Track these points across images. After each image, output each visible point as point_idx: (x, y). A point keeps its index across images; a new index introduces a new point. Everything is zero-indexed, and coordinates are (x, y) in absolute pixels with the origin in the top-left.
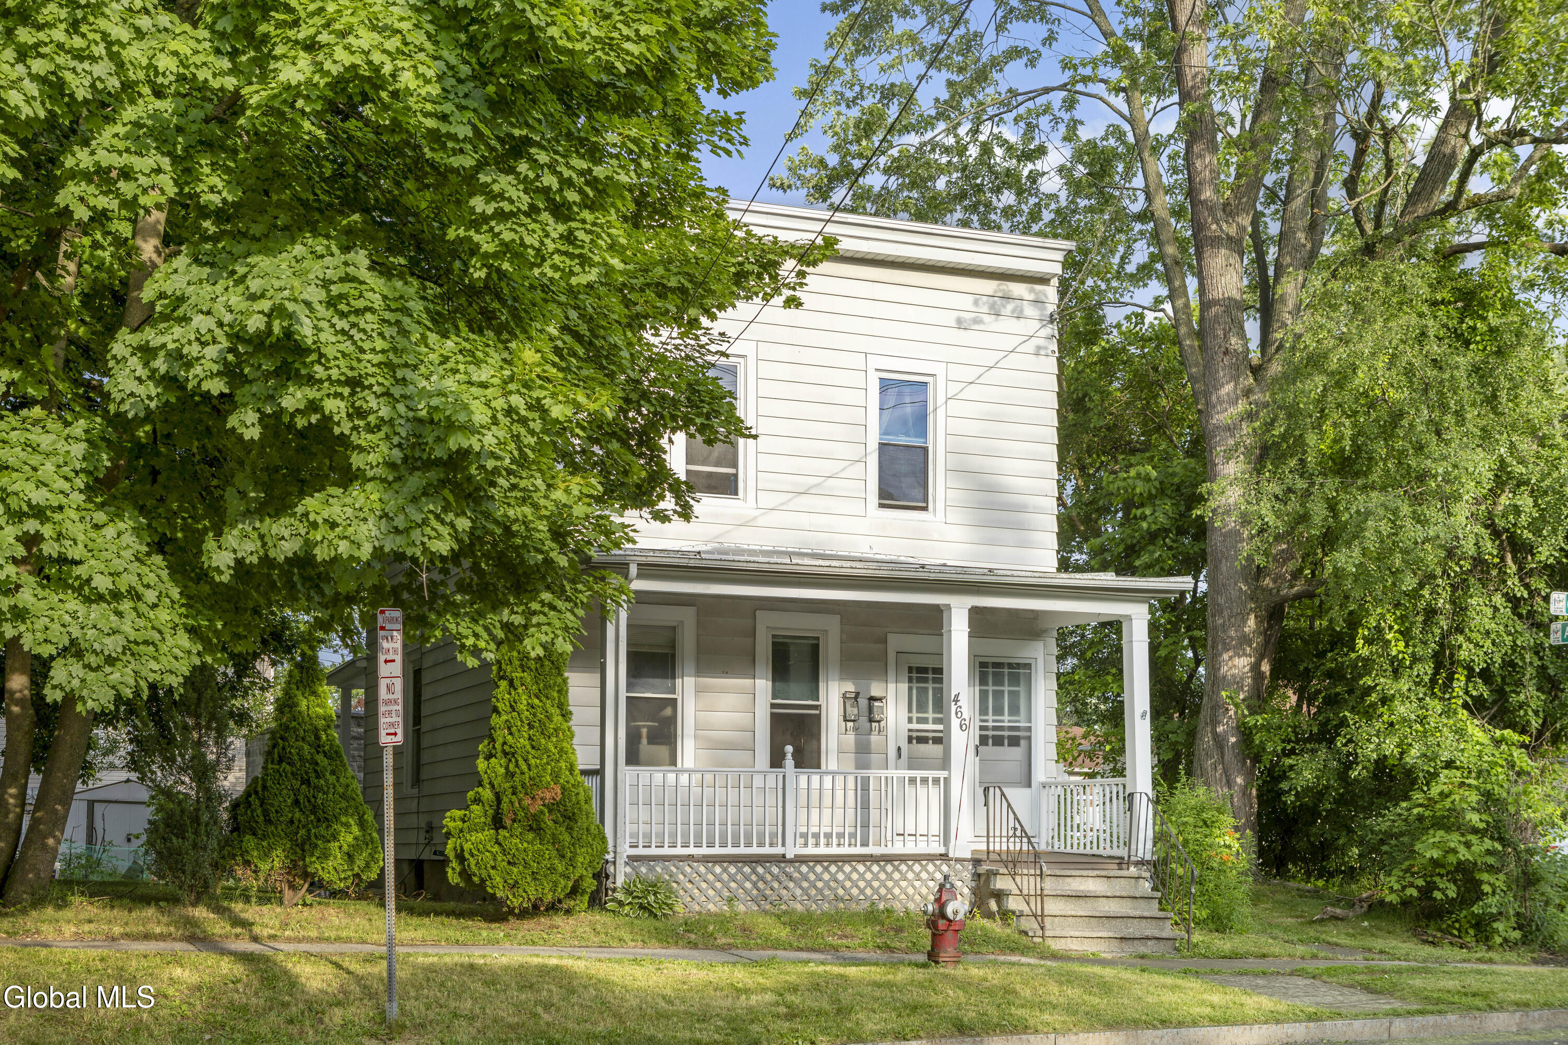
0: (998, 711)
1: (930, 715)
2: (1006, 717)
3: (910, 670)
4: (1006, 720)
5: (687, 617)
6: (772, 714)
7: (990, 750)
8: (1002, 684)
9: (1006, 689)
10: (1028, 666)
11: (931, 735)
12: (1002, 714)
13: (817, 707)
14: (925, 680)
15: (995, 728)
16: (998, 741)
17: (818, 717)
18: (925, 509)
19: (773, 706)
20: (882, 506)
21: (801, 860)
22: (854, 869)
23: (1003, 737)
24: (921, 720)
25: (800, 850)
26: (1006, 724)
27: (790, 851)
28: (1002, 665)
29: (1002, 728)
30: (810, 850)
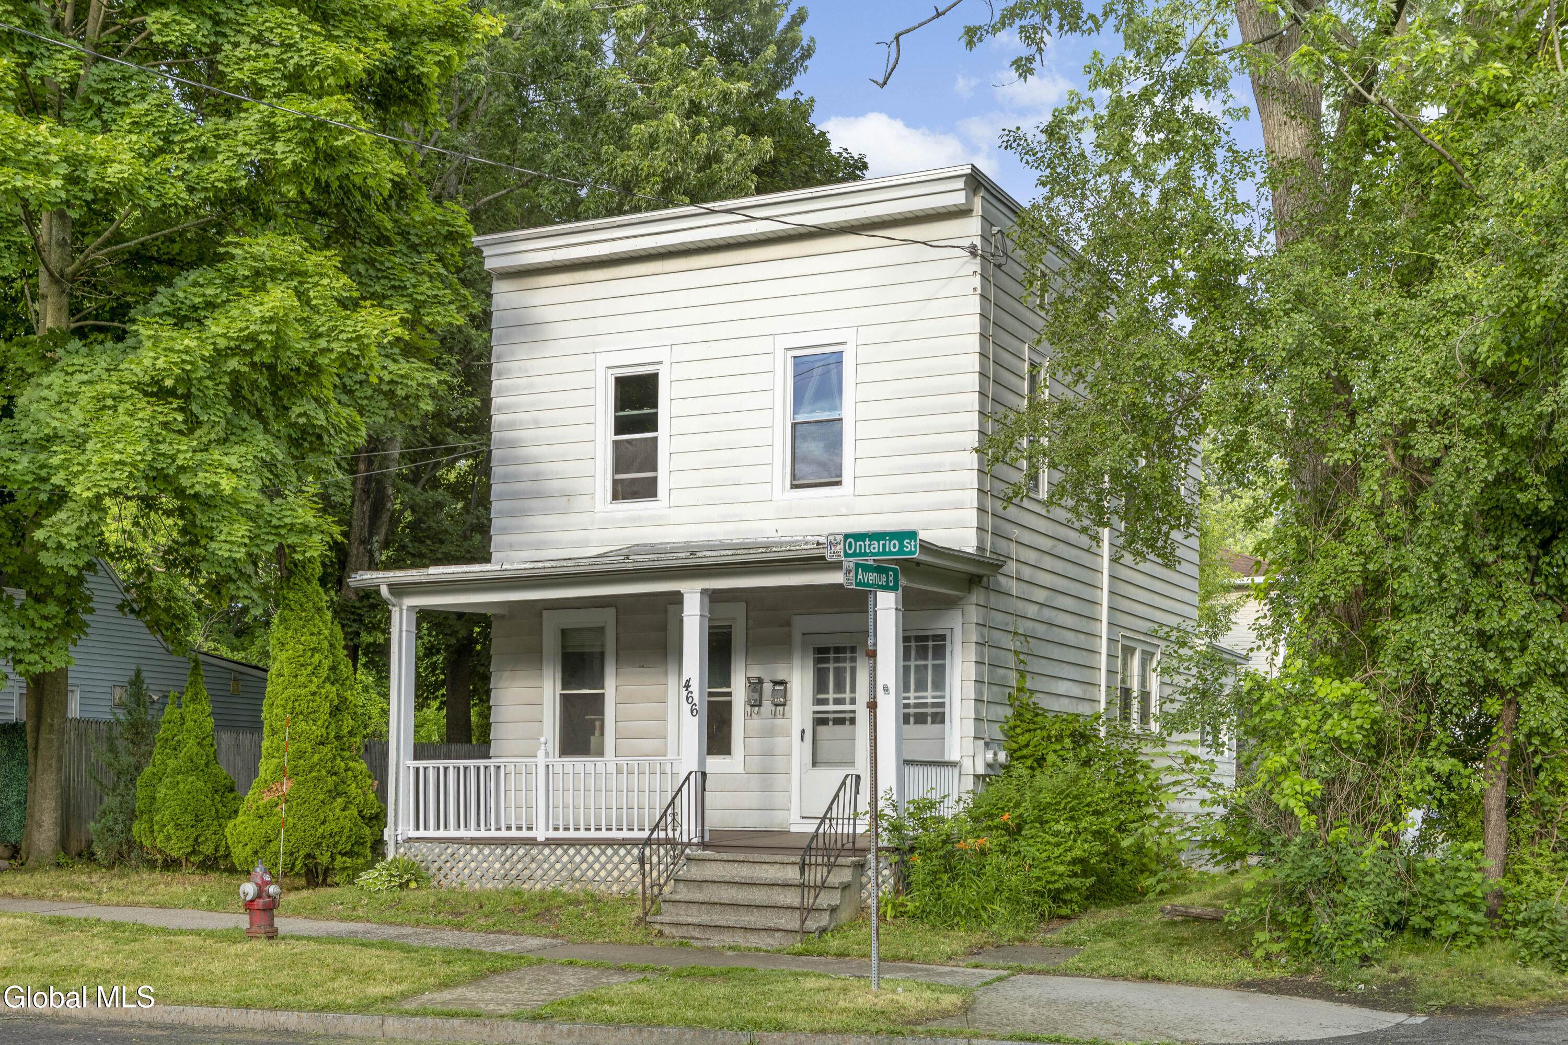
0: (921, 686)
1: (848, 696)
2: (929, 693)
4: (929, 696)
5: (608, 617)
7: (913, 729)
8: (926, 659)
9: (930, 663)
10: (943, 638)
12: (926, 690)
13: (729, 694)
14: (844, 660)
15: (917, 706)
16: (921, 719)
17: (729, 704)
18: (838, 483)
20: (792, 486)
21: (548, 842)
22: (591, 852)
23: (926, 715)
24: (838, 702)
25: (552, 834)
26: (930, 700)
27: (541, 834)
28: (925, 638)
29: (924, 705)
30: (561, 834)
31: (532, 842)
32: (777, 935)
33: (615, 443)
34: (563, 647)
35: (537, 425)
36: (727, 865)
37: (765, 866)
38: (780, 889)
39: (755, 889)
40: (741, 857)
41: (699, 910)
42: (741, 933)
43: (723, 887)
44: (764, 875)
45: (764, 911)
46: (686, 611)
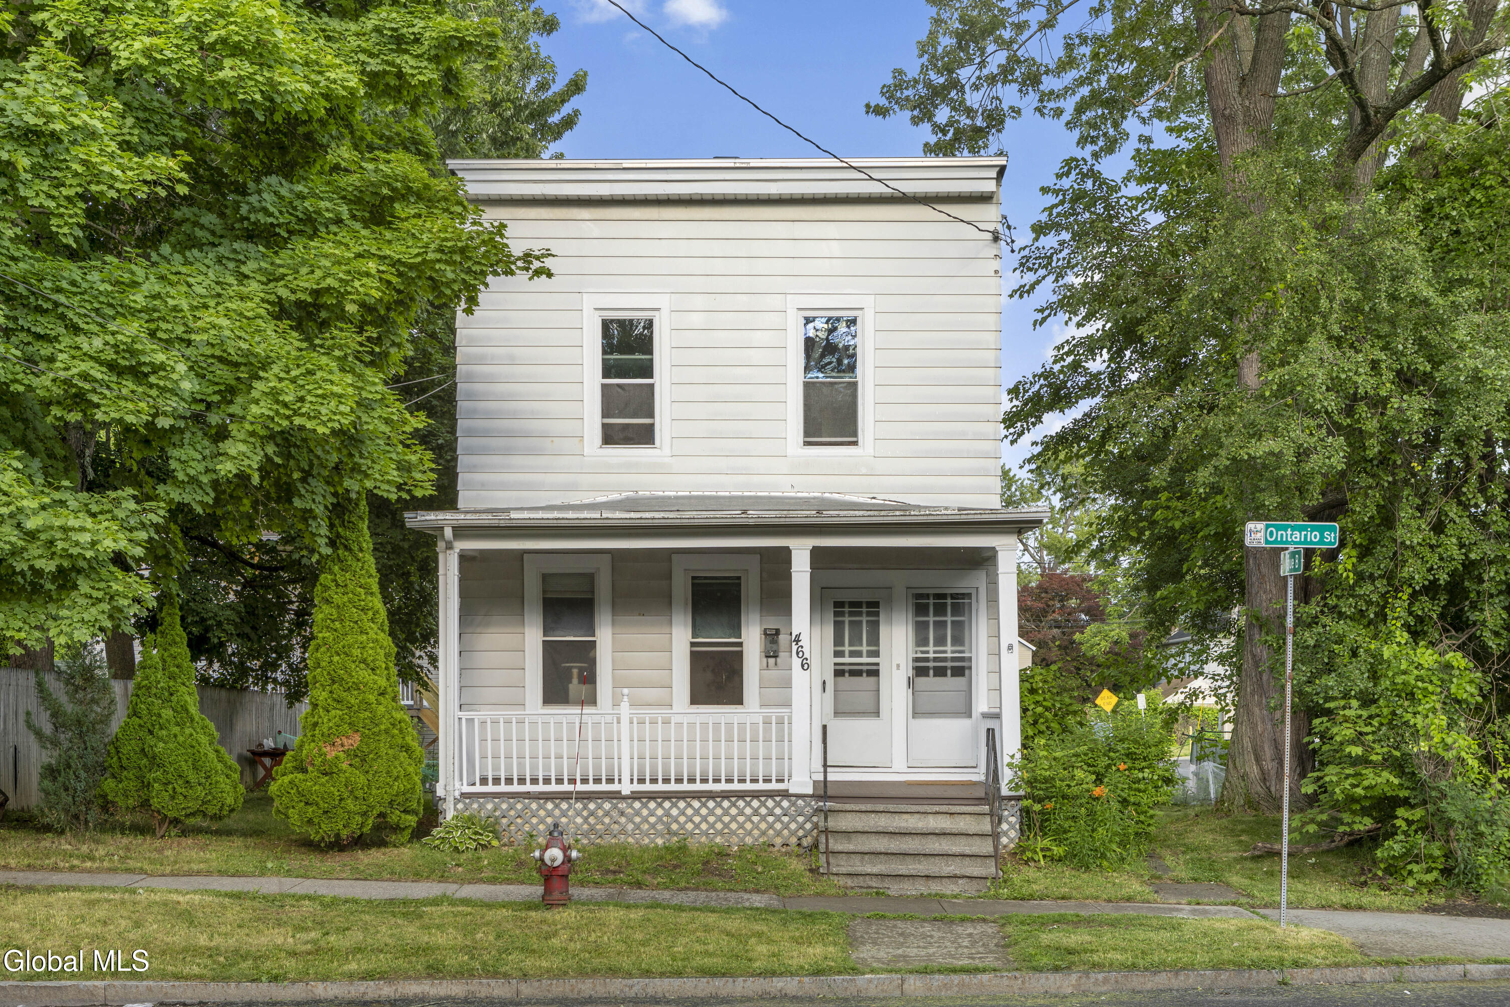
0: (940, 641)
1: (864, 648)
2: (949, 648)
3: (838, 604)
4: (949, 650)
5: (602, 564)
6: (692, 653)
7: (923, 682)
10: (969, 596)
11: (865, 668)
12: (945, 644)
13: (740, 644)
14: (860, 614)
15: (936, 659)
16: (940, 672)
17: (740, 654)
18: (855, 443)
19: (693, 644)
20: (807, 444)
21: (636, 796)
22: (689, 805)
23: (945, 668)
24: (853, 654)
25: (637, 787)
26: (949, 655)
27: (626, 788)
28: (943, 596)
29: (944, 660)
30: (648, 787)
31: (616, 796)
32: (960, 881)
33: (604, 386)
34: (544, 592)
35: (512, 361)
36: (863, 816)
37: (905, 816)
38: (934, 838)
39: (908, 839)
40: (881, 807)
41: (862, 861)
42: (922, 881)
43: (873, 837)
44: (903, 824)
45: (932, 859)
46: (795, 567)
